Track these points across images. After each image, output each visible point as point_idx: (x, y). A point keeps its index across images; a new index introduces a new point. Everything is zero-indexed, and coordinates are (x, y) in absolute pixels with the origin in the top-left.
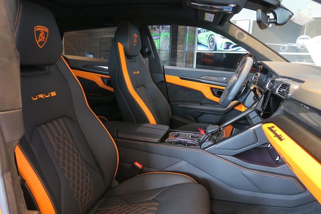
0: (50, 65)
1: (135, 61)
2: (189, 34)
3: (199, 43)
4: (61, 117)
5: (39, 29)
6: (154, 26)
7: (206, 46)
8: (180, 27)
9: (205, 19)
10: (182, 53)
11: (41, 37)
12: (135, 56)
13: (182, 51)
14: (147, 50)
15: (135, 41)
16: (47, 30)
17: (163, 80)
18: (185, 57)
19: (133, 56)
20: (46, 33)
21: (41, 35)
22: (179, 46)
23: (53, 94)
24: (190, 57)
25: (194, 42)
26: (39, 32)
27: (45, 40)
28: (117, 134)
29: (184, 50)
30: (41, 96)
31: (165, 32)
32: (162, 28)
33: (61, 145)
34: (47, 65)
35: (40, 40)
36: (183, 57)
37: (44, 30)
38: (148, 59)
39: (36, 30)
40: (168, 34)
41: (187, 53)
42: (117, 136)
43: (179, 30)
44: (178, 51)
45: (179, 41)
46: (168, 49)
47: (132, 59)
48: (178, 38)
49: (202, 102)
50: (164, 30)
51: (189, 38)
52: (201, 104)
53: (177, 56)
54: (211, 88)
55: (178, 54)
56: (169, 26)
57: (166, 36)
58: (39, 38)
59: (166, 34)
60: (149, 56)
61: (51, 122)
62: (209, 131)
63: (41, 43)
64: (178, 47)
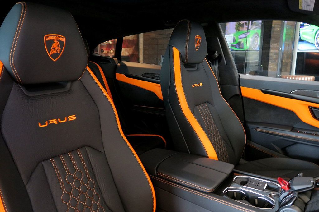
0: (73, 81)
1: (197, 69)
2: (287, 29)
3: (301, 40)
4: (81, 147)
5: (52, 38)
6: (242, 22)
7: (311, 43)
8: (275, 22)
9: (300, 8)
10: (277, 54)
11: (54, 48)
12: (198, 64)
13: (277, 51)
14: (216, 54)
15: (198, 44)
16: (63, 39)
17: (238, 93)
18: (280, 58)
19: (195, 64)
20: (61, 43)
21: (54, 45)
22: (273, 45)
23: (72, 118)
24: (287, 58)
25: (293, 39)
26: (51, 42)
27: (61, 51)
28: (157, 171)
29: (279, 50)
30: (54, 121)
31: (255, 29)
32: (252, 24)
33: (74, 186)
34: (68, 81)
35: (53, 52)
36: (277, 58)
37: (59, 39)
38: (217, 66)
39: (45, 39)
40: (259, 31)
41: (283, 53)
42: (157, 173)
43: (273, 26)
44: (271, 51)
45: (272, 39)
46: (259, 49)
47: (195, 67)
48: (272, 35)
49: (295, 126)
50: (254, 27)
51: (286, 35)
52: (293, 130)
53: (270, 58)
54: (311, 108)
55: (271, 54)
56: (261, 21)
57: (257, 33)
58: (52, 50)
59: (256, 31)
60: (219, 62)
61: (65, 154)
62: (296, 188)
63: (55, 56)
64: (271, 46)
